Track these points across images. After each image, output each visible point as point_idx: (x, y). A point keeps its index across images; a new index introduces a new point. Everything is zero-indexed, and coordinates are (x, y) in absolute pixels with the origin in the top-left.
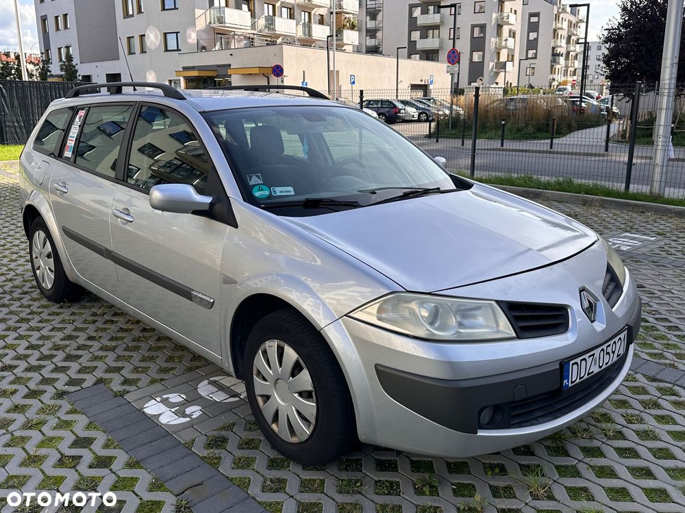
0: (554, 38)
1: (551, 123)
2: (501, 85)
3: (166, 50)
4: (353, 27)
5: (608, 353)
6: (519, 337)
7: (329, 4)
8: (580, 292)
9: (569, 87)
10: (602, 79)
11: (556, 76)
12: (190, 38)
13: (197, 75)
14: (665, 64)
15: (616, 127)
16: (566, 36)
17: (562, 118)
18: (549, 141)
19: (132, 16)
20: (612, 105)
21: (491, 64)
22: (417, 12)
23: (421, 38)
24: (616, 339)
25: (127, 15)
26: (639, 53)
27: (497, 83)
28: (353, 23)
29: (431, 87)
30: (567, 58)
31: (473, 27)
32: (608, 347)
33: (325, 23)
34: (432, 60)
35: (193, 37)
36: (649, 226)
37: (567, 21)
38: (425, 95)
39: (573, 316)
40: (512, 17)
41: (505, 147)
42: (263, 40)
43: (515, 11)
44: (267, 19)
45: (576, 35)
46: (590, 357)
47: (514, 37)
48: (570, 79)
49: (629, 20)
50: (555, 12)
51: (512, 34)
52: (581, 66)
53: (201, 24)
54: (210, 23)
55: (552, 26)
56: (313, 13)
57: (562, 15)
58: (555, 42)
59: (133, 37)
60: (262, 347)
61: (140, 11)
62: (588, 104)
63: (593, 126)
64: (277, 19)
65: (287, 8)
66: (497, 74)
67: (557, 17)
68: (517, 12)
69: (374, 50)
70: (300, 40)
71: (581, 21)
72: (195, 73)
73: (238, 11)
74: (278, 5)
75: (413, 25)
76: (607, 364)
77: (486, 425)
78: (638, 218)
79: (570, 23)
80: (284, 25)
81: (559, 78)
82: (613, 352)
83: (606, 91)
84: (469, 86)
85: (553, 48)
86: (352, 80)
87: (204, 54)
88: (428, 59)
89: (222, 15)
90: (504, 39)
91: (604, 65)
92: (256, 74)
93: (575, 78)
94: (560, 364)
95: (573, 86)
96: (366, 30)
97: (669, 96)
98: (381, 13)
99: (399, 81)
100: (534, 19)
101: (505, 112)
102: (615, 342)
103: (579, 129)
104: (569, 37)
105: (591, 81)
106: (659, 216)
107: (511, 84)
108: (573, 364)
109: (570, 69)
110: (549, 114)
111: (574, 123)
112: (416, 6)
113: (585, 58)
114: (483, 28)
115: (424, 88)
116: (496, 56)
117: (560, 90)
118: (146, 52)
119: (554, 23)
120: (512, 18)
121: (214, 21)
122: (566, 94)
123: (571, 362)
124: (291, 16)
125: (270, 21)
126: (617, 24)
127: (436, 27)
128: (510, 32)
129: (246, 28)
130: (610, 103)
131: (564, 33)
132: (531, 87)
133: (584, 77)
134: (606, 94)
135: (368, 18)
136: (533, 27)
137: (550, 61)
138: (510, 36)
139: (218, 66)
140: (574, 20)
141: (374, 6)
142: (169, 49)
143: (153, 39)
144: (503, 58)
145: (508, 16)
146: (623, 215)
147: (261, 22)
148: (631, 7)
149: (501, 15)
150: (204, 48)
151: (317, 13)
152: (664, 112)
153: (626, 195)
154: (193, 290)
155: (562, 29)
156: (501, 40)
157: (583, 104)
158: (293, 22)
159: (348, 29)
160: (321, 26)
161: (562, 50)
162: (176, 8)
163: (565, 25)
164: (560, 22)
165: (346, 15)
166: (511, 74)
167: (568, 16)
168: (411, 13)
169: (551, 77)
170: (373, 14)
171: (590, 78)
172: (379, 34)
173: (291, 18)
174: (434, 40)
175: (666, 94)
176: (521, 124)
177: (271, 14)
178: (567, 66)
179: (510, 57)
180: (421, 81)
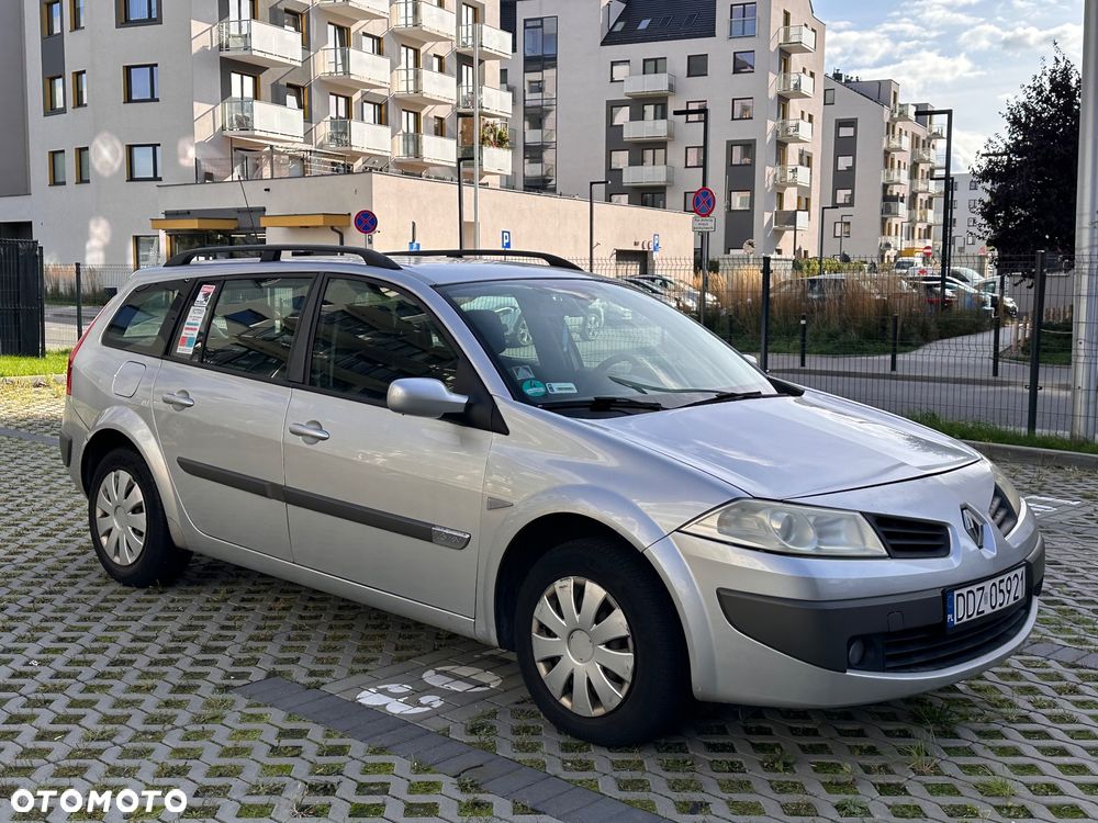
0: (886, 167)
1: (890, 325)
2: (788, 254)
3: (131, 178)
4: (500, 142)
5: (1001, 591)
6: (890, 556)
7: (455, 98)
8: (962, 510)
9: (918, 260)
10: (980, 247)
11: (891, 240)
12: (185, 156)
13: (196, 227)
14: (1081, 223)
15: (1011, 334)
16: (909, 163)
17: (911, 317)
18: (889, 357)
19: (63, 111)
20: (1002, 295)
21: (767, 216)
22: (622, 116)
23: (630, 165)
24: (1012, 575)
25: (50, 109)
26: (1045, 200)
27: (779, 252)
28: (500, 134)
29: (656, 255)
30: (912, 205)
31: (731, 145)
32: (1002, 581)
33: (447, 133)
34: (654, 205)
35: (189, 155)
36: (1070, 487)
37: (910, 134)
38: (644, 270)
39: (955, 536)
40: (805, 128)
41: (807, 367)
42: (325, 163)
43: (810, 117)
44: (335, 123)
45: (929, 162)
46: (978, 589)
47: (809, 165)
48: (919, 245)
49: (1024, 140)
50: (887, 119)
51: (806, 160)
52: (941, 221)
53: (204, 130)
54: (223, 128)
55: (881, 144)
56: (423, 113)
57: (899, 125)
58: (888, 175)
59: (63, 151)
60: (549, 591)
61: (79, 103)
62: (958, 292)
63: (969, 333)
64: (355, 125)
65: (375, 104)
66: (779, 234)
67: (890, 128)
68: (814, 118)
69: (539, 185)
70: (399, 164)
71: (937, 136)
72: (193, 224)
73: (278, 108)
74: (356, 97)
75: (614, 138)
76: (1001, 605)
77: (857, 665)
78: (1051, 476)
79: (916, 139)
80: (368, 136)
81: (898, 242)
82: (1009, 592)
83: (989, 268)
84: (726, 256)
85: (885, 186)
86: (507, 241)
87: (209, 187)
88: (644, 204)
89: (247, 114)
90: (790, 168)
91: (984, 222)
92: (317, 227)
93: (929, 243)
94: (942, 592)
95: (926, 258)
96: (525, 147)
97: (1090, 275)
98: (552, 115)
99: (594, 244)
100: (846, 132)
101: (804, 304)
102: (1009, 578)
103: (942, 338)
104: (915, 166)
105: (961, 250)
106: (1086, 473)
107: (806, 252)
108: (958, 595)
109: (919, 226)
110: (884, 308)
111: (933, 328)
112: (620, 104)
113: (949, 205)
114: (749, 147)
115: (642, 257)
116: (775, 199)
117: (900, 265)
118: (88, 182)
119: (885, 139)
120: (805, 130)
121: (231, 125)
122: (913, 272)
123: (956, 593)
124: (382, 119)
125: (341, 128)
126: (1004, 147)
127: (659, 144)
128: (801, 155)
129: (295, 139)
130: (998, 290)
131: (904, 158)
132: (846, 259)
133: (947, 239)
134: (991, 274)
135: (527, 123)
136: (845, 147)
137: (879, 212)
138: (801, 164)
139: (239, 211)
140: (922, 133)
141: (540, 103)
142: (136, 176)
143: (106, 156)
144: (790, 204)
145: (797, 126)
146: (1026, 471)
147: (324, 130)
148: (1027, 117)
149: (783, 124)
150: (209, 176)
151: (432, 115)
152: (1084, 301)
153: (1031, 440)
154: (434, 526)
155: (900, 150)
156: (784, 170)
157: (948, 292)
158: (386, 131)
159: (491, 144)
160: (439, 139)
161: (902, 190)
162: (153, 99)
163: (906, 143)
164: (897, 137)
165: (487, 119)
166: (806, 234)
167: (910, 126)
168: (610, 117)
169: (883, 240)
170: (536, 117)
171: (959, 243)
172: (548, 156)
173: (380, 123)
174: (656, 167)
175: (1087, 271)
176: (835, 325)
177: (342, 113)
178: (912, 221)
179: (803, 202)
180: (636, 244)
